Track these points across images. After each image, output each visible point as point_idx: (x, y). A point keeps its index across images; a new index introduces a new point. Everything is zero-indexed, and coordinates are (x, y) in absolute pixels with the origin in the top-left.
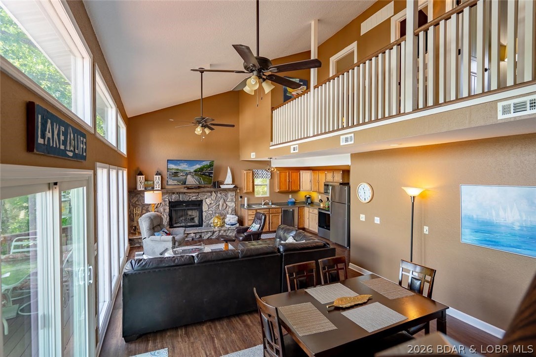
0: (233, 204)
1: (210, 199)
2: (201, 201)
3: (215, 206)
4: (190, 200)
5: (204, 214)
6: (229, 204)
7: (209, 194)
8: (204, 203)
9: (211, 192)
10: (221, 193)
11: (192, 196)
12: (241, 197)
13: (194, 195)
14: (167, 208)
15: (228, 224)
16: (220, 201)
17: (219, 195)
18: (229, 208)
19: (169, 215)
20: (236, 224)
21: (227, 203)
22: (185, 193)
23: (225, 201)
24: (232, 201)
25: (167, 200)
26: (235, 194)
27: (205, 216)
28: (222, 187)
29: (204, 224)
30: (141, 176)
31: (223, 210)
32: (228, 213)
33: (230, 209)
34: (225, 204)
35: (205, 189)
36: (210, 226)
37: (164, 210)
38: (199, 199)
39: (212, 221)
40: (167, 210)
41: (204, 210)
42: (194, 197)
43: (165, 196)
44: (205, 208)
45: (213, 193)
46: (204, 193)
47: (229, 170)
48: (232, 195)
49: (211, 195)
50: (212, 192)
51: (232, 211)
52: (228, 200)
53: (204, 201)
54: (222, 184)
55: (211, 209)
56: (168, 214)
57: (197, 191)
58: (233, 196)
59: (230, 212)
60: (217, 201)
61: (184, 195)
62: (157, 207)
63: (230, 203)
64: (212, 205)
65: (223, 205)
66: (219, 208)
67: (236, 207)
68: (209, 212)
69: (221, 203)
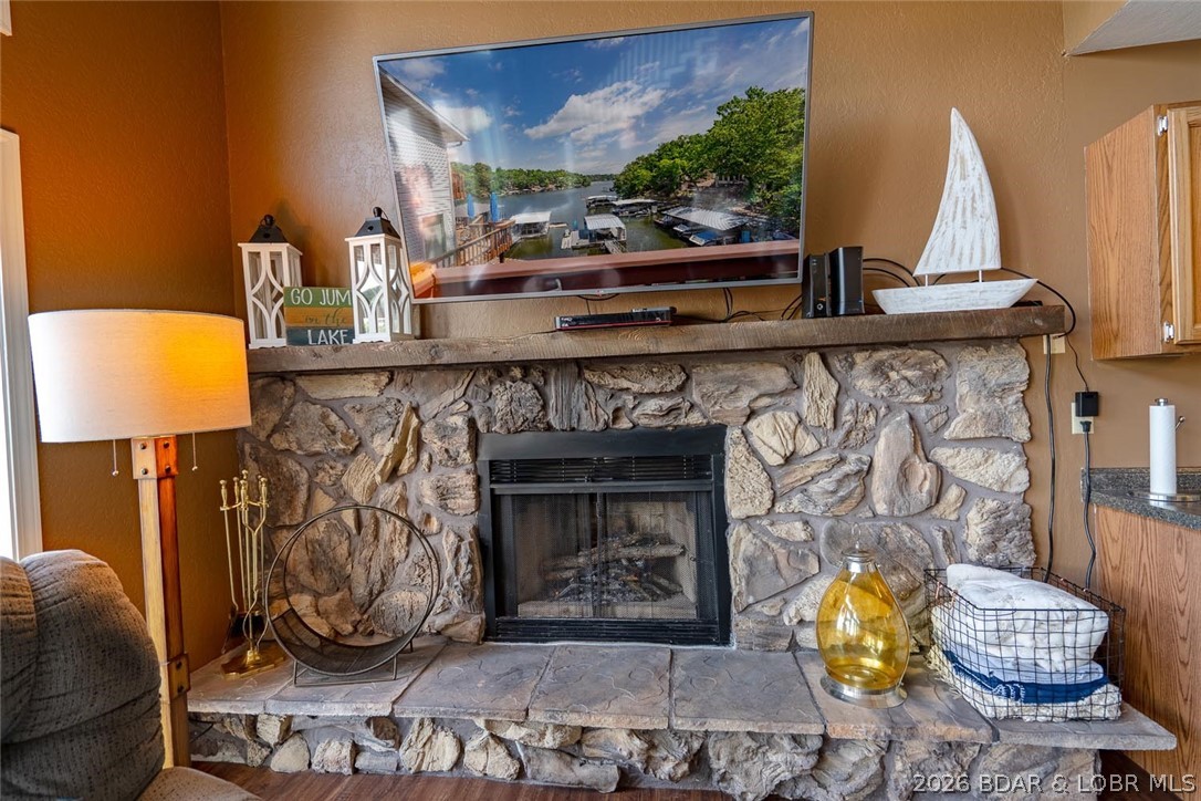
0: (1003, 470)
1: (787, 418)
2: (713, 436)
3: (826, 483)
4: (625, 424)
5: (741, 542)
6: (961, 463)
7: (778, 377)
8: (734, 452)
9: (791, 355)
10: (879, 370)
11: (641, 397)
12: (1089, 403)
13: (651, 385)
14: (463, 479)
15: (989, 682)
16: (871, 437)
17: (864, 384)
18: (965, 500)
19: (477, 531)
20: (1090, 687)
21: (942, 454)
22: (580, 365)
23: (921, 442)
24: (995, 438)
25: (459, 421)
26: (1020, 372)
27: (749, 561)
28: (897, 302)
29: (741, 625)
30: (265, 249)
31: (908, 520)
32: (953, 546)
33: (973, 515)
34: (922, 470)
35: (738, 334)
36: (794, 646)
37: (443, 494)
38: (695, 419)
39: (806, 603)
40: (465, 500)
41: (735, 511)
42: (652, 405)
43: (449, 396)
44: (742, 491)
45: (813, 366)
46: (730, 370)
47: (962, 145)
48: (996, 377)
49: (796, 385)
50: (799, 359)
51: (998, 531)
52: (955, 429)
53: (733, 434)
54: (900, 275)
55: (796, 501)
56: (467, 527)
57: (670, 342)
58: (1006, 389)
59: (975, 531)
60: (847, 431)
61: (579, 388)
62: (393, 475)
63: (977, 454)
64: (800, 472)
65: (904, 474)
66: (865, 496)
67: (1042, 501)
68: (781, 530)
69: (886, 449)
